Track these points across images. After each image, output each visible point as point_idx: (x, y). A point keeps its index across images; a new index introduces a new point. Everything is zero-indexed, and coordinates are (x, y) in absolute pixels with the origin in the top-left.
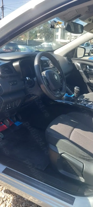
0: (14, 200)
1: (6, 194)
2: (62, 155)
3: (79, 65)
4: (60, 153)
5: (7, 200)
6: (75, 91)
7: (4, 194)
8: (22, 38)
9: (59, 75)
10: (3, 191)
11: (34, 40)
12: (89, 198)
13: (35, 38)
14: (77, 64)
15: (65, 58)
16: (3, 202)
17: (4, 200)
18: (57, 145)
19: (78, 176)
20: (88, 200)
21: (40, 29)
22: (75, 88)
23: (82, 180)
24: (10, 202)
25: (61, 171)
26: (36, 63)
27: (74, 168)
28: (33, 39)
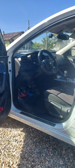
0: (25, 136)
1: (21, 132)
2: (51, 102)
3: (72, 60)
4: (49, 101)
5: (21, 135)
6: (65, 73)
7: (20, 132)
8: (42, 48)
9: (53, 62)
10: (20, 131)
11: (51, 49)
12: (63, 123)
13: (51, 48)
14: (71, 59)
15: (63, 56)
16: (19, 135)
17: (20, 134)
18: (48, 98)
19: (60, 115)
20: (62, 124)
21: (55, 41)
22: (65, 72)
23: (61, 117)
24: (23, 136)
25: (50, 113)
26: (39, 55)
27: (56, 110)
28: (49, 49)
